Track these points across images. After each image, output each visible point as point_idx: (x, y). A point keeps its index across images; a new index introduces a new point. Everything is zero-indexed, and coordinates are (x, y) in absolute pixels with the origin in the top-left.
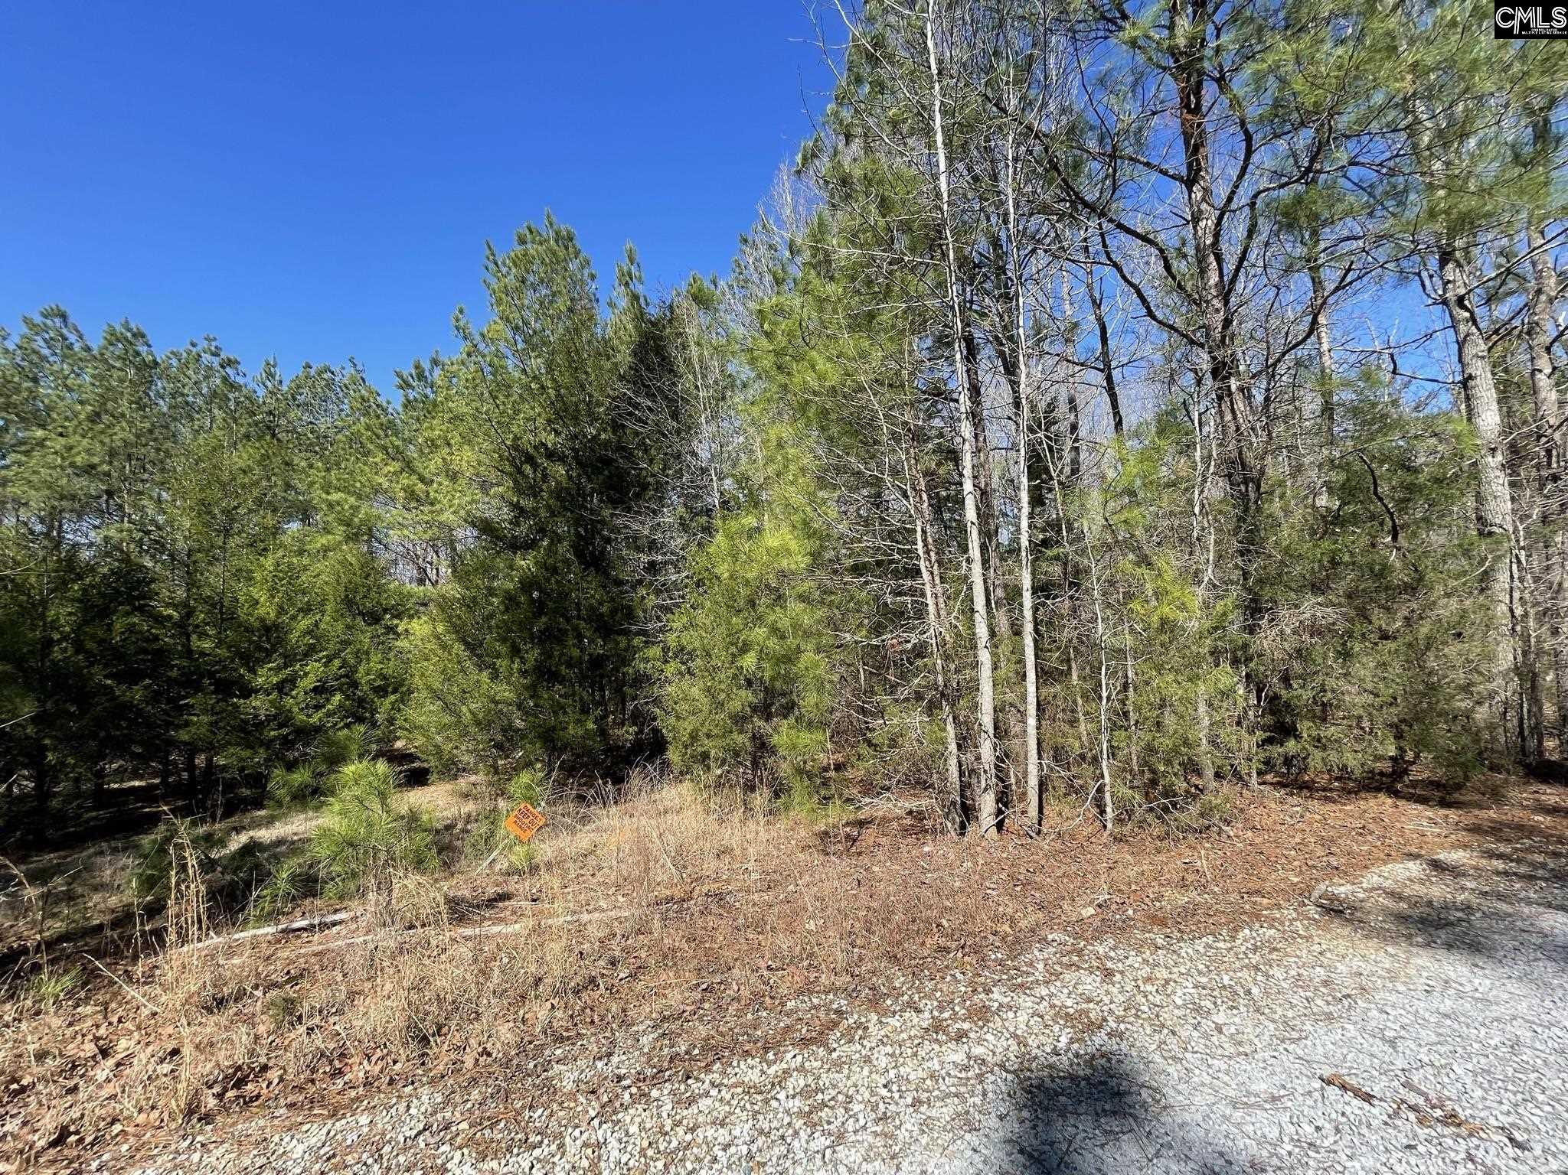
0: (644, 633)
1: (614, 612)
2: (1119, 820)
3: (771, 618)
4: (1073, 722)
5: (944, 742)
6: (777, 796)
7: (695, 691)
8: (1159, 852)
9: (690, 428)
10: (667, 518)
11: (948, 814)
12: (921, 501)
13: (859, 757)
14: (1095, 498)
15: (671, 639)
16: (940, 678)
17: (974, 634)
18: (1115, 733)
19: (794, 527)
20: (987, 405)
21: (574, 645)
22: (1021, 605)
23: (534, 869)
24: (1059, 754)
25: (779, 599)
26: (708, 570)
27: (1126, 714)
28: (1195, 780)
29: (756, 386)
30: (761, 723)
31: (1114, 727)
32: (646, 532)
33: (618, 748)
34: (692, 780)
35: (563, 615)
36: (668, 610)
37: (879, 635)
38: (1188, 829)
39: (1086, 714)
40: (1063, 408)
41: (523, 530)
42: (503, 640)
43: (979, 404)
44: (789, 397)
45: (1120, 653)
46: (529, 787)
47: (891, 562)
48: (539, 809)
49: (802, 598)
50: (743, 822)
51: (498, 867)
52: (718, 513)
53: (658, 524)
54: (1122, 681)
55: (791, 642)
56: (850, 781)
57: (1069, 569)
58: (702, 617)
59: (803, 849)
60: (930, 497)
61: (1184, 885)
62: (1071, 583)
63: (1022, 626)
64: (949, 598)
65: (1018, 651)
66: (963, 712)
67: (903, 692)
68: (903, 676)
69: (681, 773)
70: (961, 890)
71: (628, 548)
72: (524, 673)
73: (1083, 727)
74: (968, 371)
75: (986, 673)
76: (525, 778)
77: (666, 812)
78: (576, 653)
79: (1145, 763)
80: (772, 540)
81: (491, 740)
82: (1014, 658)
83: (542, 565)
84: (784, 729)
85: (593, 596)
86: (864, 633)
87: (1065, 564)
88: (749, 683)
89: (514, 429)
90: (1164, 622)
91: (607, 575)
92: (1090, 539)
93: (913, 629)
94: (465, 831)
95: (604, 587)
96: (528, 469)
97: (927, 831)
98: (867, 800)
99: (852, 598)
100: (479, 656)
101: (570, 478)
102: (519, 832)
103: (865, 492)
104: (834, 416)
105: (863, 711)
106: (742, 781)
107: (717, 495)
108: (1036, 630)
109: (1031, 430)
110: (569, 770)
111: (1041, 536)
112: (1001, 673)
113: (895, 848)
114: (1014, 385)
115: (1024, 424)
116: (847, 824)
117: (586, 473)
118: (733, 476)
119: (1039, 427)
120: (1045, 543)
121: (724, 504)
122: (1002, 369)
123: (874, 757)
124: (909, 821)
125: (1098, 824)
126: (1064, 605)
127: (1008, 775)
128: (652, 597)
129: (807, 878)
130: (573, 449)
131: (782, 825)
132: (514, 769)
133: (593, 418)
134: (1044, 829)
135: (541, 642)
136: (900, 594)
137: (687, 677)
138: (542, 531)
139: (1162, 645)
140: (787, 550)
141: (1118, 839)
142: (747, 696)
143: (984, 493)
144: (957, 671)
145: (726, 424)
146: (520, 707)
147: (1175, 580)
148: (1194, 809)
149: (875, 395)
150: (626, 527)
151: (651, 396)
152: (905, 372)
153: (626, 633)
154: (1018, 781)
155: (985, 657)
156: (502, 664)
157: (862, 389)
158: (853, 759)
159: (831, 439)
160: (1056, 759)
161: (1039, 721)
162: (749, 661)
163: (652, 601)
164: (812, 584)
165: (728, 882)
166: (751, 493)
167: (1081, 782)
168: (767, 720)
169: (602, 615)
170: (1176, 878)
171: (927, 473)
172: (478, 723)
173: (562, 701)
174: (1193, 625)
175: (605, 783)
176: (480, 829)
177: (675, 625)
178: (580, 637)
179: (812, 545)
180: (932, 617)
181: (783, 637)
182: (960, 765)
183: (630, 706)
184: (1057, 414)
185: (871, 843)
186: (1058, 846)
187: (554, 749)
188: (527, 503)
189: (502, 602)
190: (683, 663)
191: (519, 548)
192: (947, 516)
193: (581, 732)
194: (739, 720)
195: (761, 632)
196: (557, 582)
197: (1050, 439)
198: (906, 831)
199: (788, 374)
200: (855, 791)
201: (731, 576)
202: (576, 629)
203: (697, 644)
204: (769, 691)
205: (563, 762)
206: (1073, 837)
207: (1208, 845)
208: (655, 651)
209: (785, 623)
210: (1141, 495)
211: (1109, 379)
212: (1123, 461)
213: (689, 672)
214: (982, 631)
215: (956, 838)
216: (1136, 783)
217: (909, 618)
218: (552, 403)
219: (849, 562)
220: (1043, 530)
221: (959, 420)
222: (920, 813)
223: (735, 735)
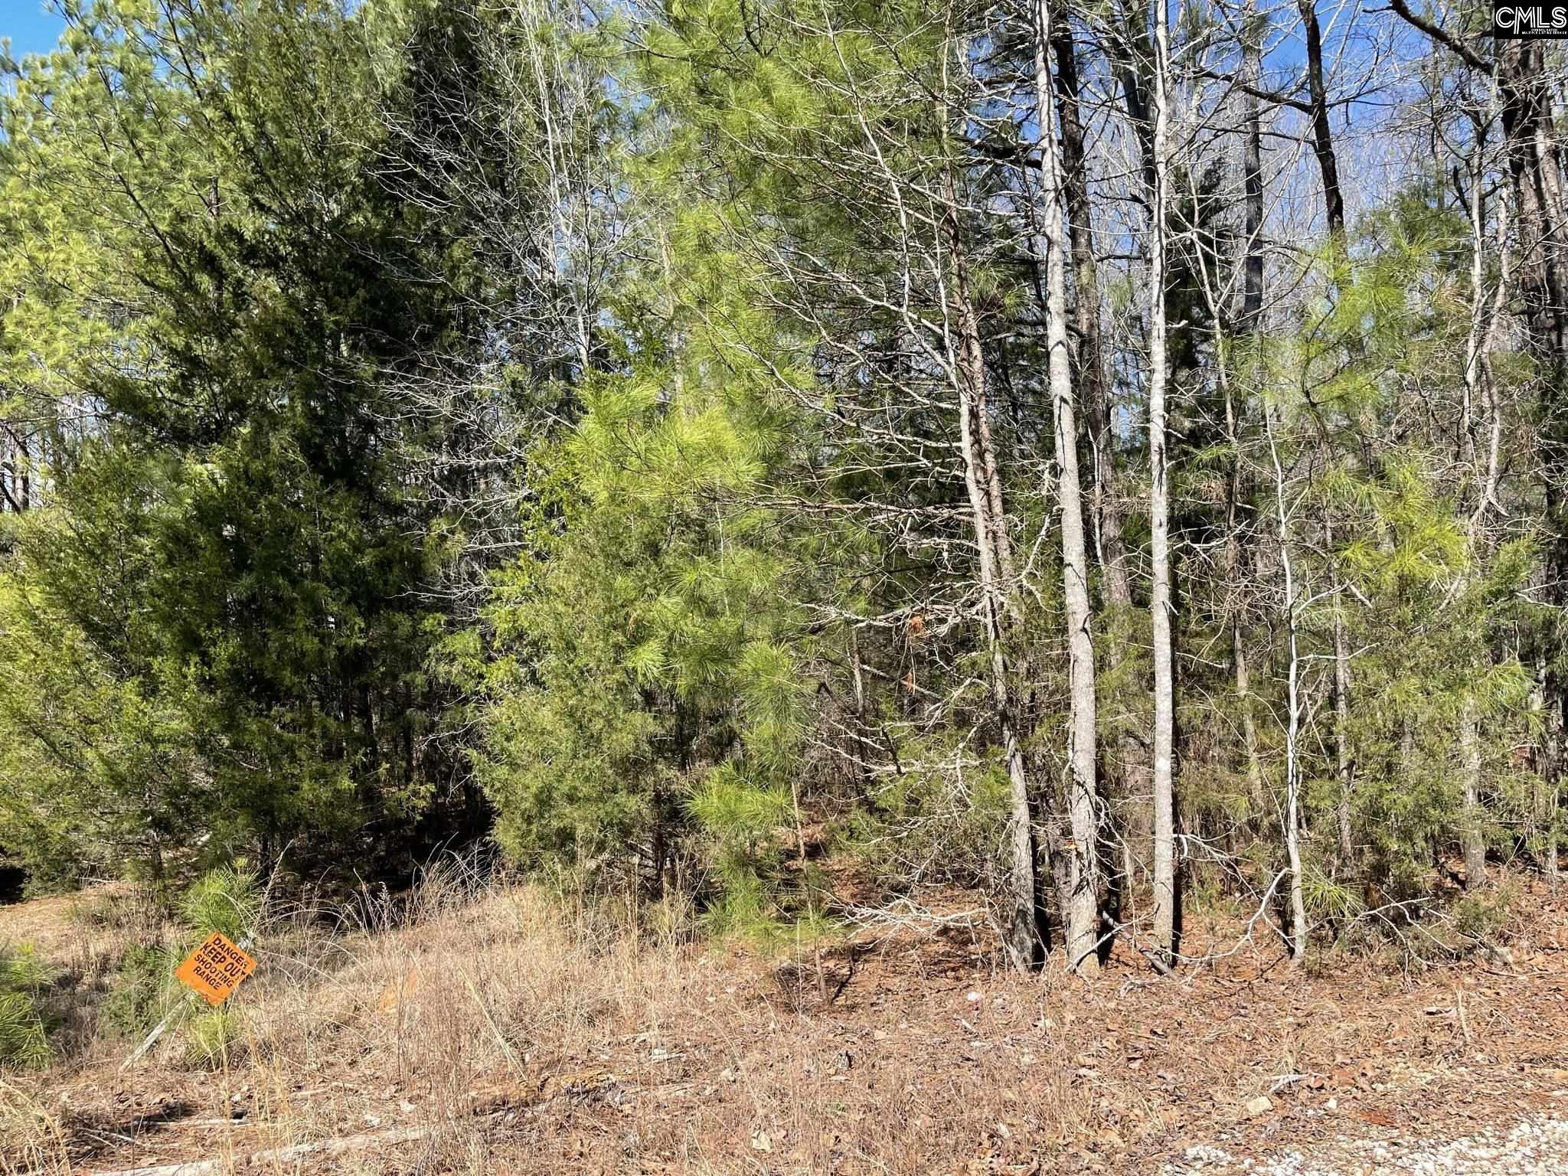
0: (445, 606)
1: (384, 565)
2: (1317, 940)
3: (689, 578)
4: (1238, 764)
5: (1004, 803)
6: (701, 908)
7: (546, 717)
8: (1385, 994)
9: (529, 208)
10: (488, 382)
11: (1012, 932)
12: (969, 358)
13: (852, 834)
14: (1289, 353)
15: (499, 617)
16: (1000, 689)
17: (1062, 606)
18: (1314, 784)
19: (732, 405)
20: (1097, 172)
21: (307, 629)
22: (1149, 552)
23: (238, 1057)
24: (1211, 822)
25: (705, 543)
26: (567, 484)
27: (1332, 750)
28: (1453, 865)
29: (658, 126)
30: (673, 773)
31: (1311, 772)
32: (447, 411)
33: (400, 823)
34: (541, 881)
35: (285, 572)
36: (491, 561)
37: (891, 608)
38: (1435, 954)
39: (1262, 748)
40: (1233, 184)
41: (200, 401)
42: (167, 620)
43: (1078, 171)
44: (723, 150)
45: (1324, 638)
46: (223, 903)
47: (913, 473)
48: (244, 944)
49: (747, 539)
50: (639, 956)
51: (164, 1056)
52: (584, 372)
53: (469, 395)
54: (1325, 688)
55: (728, 623)
56: (836, 874)
57: (1237, 483)
58: (558, 576)
59: (748, 1004)
60: (986, 349)
61: (1425, 1052)
62: (1239, 512)
63: (1150, 589)
64: (1018, 540)
65: (1142, 638)
66: (1042, 750)
67: (933, 713)
68: (932, 683)
69: (521, 869)
70: (1034, 1071)
71: (413, 441)
72: (208, 684)
73: (1254, 773)
74: (1061, 108)
75: (1082, 680)
76: (215, 885)
77: (492, 940)
78: (311, 644)
79: (1365, 838)
80: (689, 430)
81: (145, 814)
82: (1134, 648)
83: (240, 475)
84: (714, 784)
85: (342, 535)
86: (862, 604)
87: (1230, 475)
88: (649, 698)
89: (174, 199)
90: (1405, 582)
91: (370, 493)
92: (1275, 432)
93: (954, 596)
94: (101, 988)
95: (365, 517)
96: (205, 281)
97: (973, 965)
98: (866, 911)
99: (841, 538)
100: (119, 652)
101: (293, 302)
102: (206, 989)
103: (867, 338)
104: (806, 191)
105: (862, 750)
106: (638, 880)
107: (584, 340)
108: (1176, 599)
109: (1175, 224)
110: (304, 868)
111: (1187, 424)
112: (1112, 676)
113: (915, 997)
114: (1147, 135)
115: (1160, 215)
116: (830, 954)
117: (325, 295)
118: (614, 302)
119: (1190, 217)
120: (1196, 437)
121: (599, 358)
122: (1123, 103)
123: (879, 832)
124: (941, 947)
125: (1279, 946)
126: (1225, 550)
127: (1120, 863)
128: (460, 536)
129: (755, 1056)
130: (294, 243)
131: (708, 959)
132: (195, 867)
133: (333, 183)
134: (1182, 958)
135: (244, 624)
136: (931, 531)
137: (530, 688)
138: (238, 406)
139: (1400, 624)
140: (718, 449)
141: (1314, 974)
142: (644, 724)
143: (1085, 341)
144: (1032, 674)
145: (599, 200)
146: (201, 747)
147: (1428, 505)
148: (1449, 918)
149: (885, 150)
150: (405, 399)
151: (449, 139)
152: (941, 110)
153: (409, 606)
154: (1138, 871)
155: (1081, 648)
156: (164, 666)
157: (859, 140)
158: (842, 837)
159: (800, 234)
160: (1207, 829)
161: (1177, 761)
162: (647, 659)
163: (459, 543)
164: (766, 513)
165: (608, 1067)
166: (649, 338)
167: (1249, 871)
168: (682, 767)
169: (361, 570)
170: (1415, 1038)
171: (984, 304)
172: (118, 781)
173: (288, 736)
174: (1458, 588)
175: (375, 893)
176: (126, 984)
177: (505, 590)
178: (318, 614)
179: (766, 440)
180: (986, 574)
181: (711, 613)
182: (1034, 842)
183: (421, 745)
184: (1220, 194)
185: (872, 988)
186: (1208, 987)
187: (273, 827)
188: (207, 349)
189: (162, 546)
190: (524, 662)
191: (193, 440)
192: (1016, 383)
193: (325, 794)
194: (631, 767)
195: (668, 606)
196: (271, 507)
197: (1208, 242)
198: (936, 966)
199: (720, 105)
200: (845, 895)
201: (612, 498)
202: (310, 598)
203: (549, 626)
204: (687, 715)
205: (291, 853)
206: (1234, 970)
207: (1469, 980)
208: (467, 641)
209: (715, 588)
210: (1371, 345)
211: (1321, 126)
212: (1342, 284)
213: (535, 679)
214: (1077, 600)
215: (1026, 976)
216: (1347, 873)
217: (945, 576)
218: (248, 151)
219: (835, 473)
220: (1192, 413)
221: (1042, 202)
222: (962, 931)
223: (621, 797)
